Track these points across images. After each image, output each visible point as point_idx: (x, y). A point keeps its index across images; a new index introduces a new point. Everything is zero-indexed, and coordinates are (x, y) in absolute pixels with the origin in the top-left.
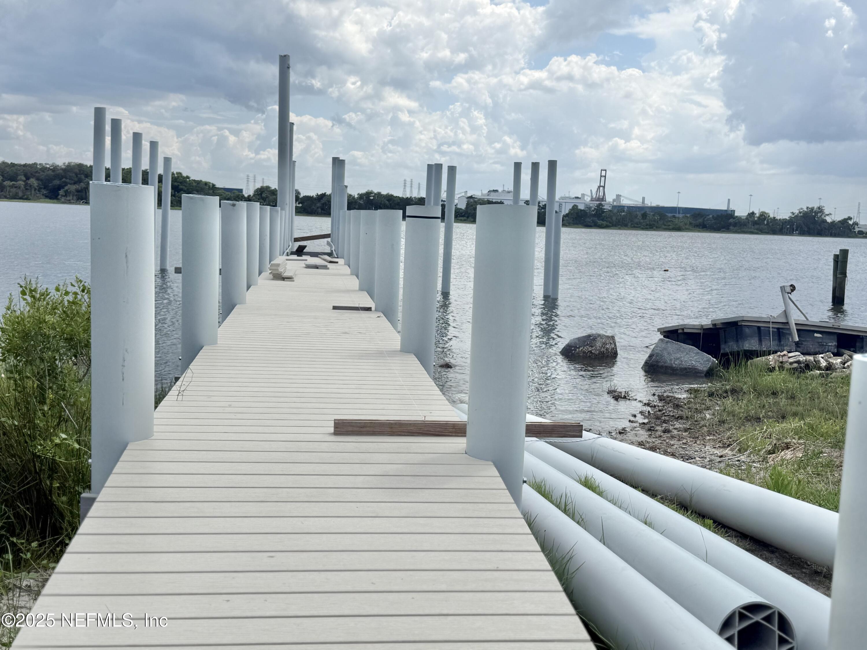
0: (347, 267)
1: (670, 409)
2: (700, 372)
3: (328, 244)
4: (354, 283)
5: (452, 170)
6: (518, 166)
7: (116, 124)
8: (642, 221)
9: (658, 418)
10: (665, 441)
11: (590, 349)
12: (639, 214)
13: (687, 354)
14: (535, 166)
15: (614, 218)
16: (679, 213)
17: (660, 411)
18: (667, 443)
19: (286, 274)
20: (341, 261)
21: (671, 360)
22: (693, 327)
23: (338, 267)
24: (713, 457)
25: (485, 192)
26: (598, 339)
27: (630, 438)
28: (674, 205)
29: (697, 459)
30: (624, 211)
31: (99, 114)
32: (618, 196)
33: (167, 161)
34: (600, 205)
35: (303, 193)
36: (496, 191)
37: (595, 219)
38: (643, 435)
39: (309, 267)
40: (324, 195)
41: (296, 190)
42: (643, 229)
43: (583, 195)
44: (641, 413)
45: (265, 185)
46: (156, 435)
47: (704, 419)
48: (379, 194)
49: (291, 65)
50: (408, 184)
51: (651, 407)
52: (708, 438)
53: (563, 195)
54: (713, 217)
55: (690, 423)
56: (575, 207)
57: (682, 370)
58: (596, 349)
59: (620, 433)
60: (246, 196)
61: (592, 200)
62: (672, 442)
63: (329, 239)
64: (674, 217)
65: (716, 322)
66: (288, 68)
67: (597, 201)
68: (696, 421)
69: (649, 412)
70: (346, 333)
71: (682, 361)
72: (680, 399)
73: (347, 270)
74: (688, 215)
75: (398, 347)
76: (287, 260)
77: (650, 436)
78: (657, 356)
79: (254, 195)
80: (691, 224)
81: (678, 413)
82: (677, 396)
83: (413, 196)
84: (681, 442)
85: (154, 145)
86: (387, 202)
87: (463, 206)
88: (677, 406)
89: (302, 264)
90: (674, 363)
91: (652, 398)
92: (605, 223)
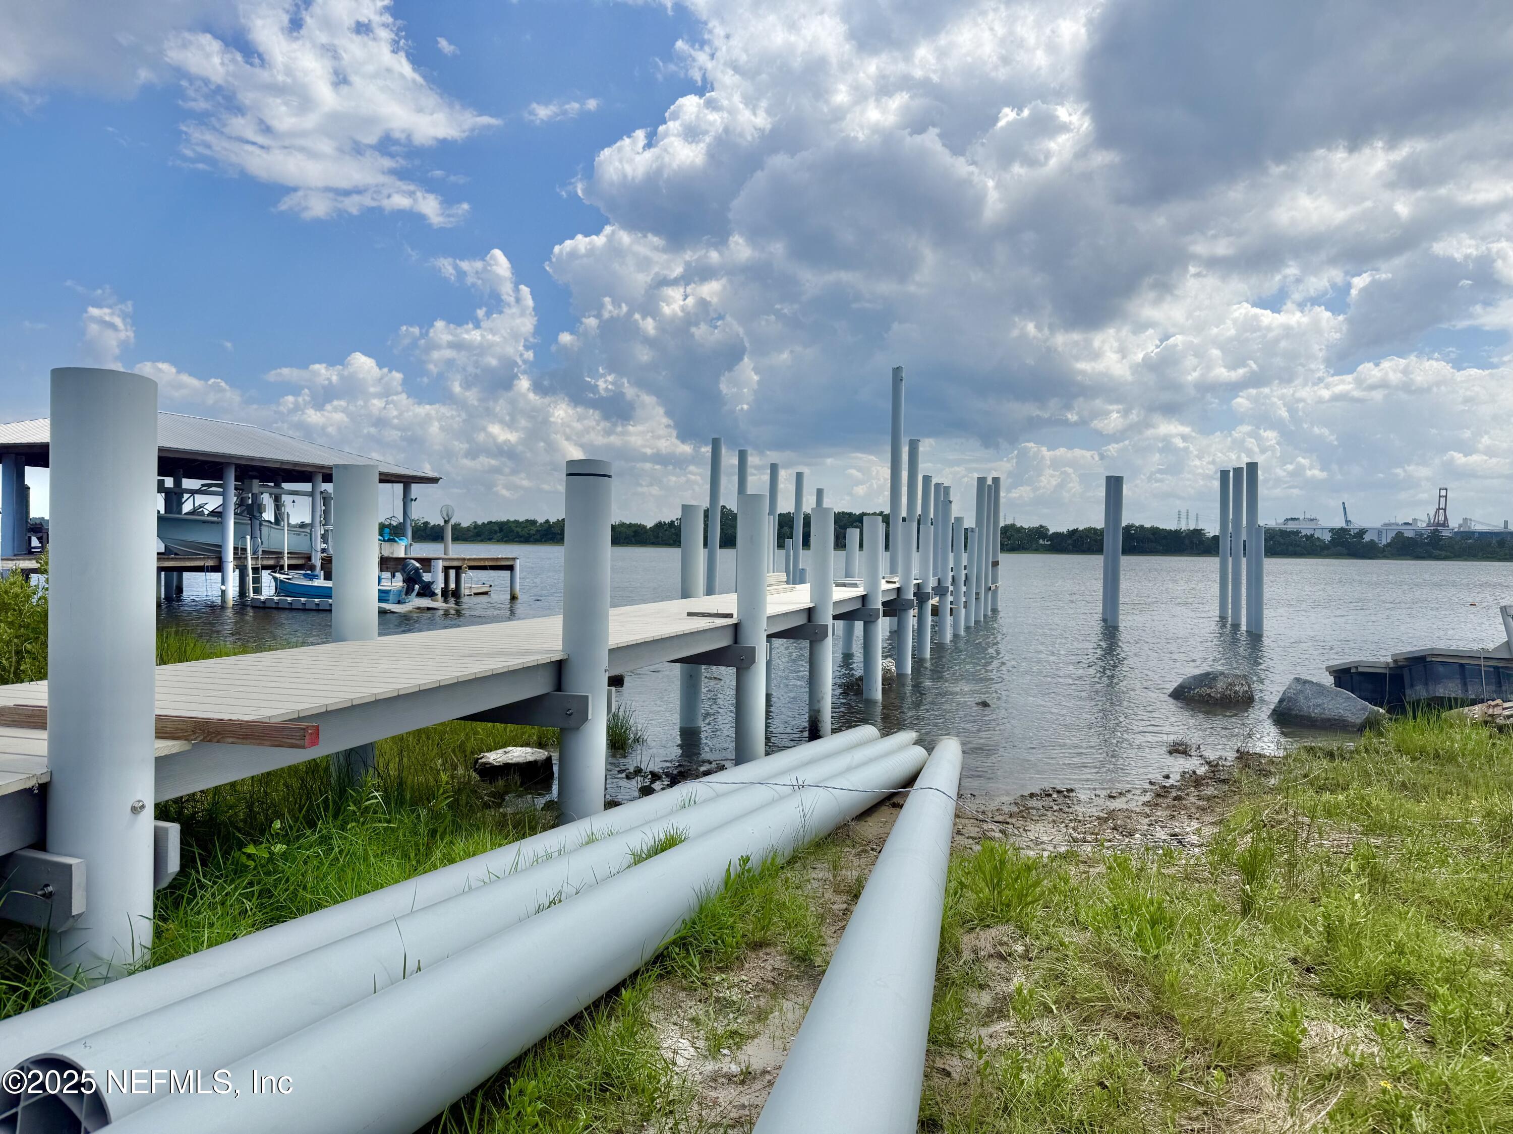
2: (1353, 725)
11: (1209, 691)
13: (1333, 699)
15: (1456, 547)
21: (1309, 707)
22: (1375, 665)
25: (1281, 521)
26: (1222, 678)
32: (1467, 521)
34: (1439, 531)
37: (1427, 548)
43: (1415, 520)
48: (1142, 527)
50: (1184, 515)
53: (1387, 522)
56: (1400, 535)
57: (1323, 720)
58: (1217, 692)
61: (1426, 526)
67: (1435, 526)
71: (1324, 709)
78: (1289, 701)
83: (1184, 527)
86: (1151, 536)
90: (1313, 711)
92: (1441, 553)
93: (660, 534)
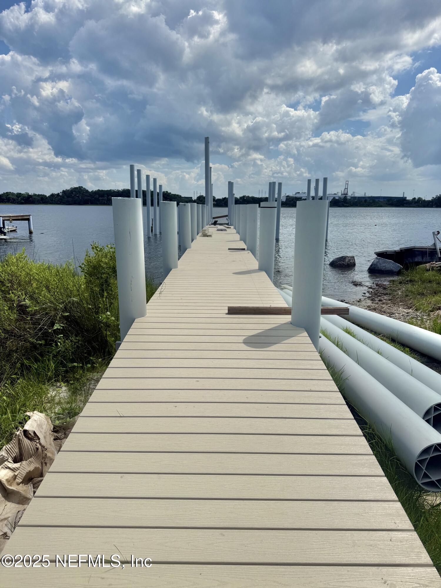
0: (235, 230)
1: (382, 290)
2: (396, 272)
3: (227, 219)
4: (238, 237)
5: (280, 184)
6: (309, 181)
7: (139, 171)
8: (364, 203)
9: (376, 294)
10: (380, 305)
11: (343, 263)
12: (363, 200)
14: (317, 181)
15: (352, 203)
16: (381, 199)
17: (377, 291)
18: (381, 306)
19: (209, 234)
20: (232, 227)
22: (391, 252)
23: (231, 230)
24: (403, 313)
25: (294, 193)
26: (347, 258)
27: (364, 304)
28: (380, 196)
29: (396, 314)
30: (356, 199)
31: (132, 167)
32: (354, 192)
33: (161, 186)
34: (346, 196)
35: (217, 198)
36: (299, 193)
37: (343, 203)
38: (369, 303)
39: (218, 230)
40: (225, 198)
41: (213, 197)
42: (365, 207)
43: (338, 192)
44: (368, 292)
45: (201, 195)
46: (147, 315)
47: (398, 294)
48: (248, 196)
49: (210, 142)
51: (372, 289)
52: (401, 304)
54: (397, 200)
55: (391, 296)
56: (334, 198)
57: (386, 271)
58: (345, 263)
59: (358, 302)
60: (194, 200)
61: (341, 195)
62: (383, 306)
63: (227, 217)
64: (379, 201)
65: (402, 249)
66: (209, 143)
67: (344, 195)
68: (394, 296)
69: (371, 291)
70: (234, 261)
71: (386, 267)
72: (386, 285)
73: (235, 231)
74: (386, 200)
75: (257, 268)
76: (209, 227)
77: (373, 303)
79: (197, 199)
80: (386, 203)
81: (385, 292)
82: (384, 284)
83: (263, 197)
84: (388, 306)
85: (155, 180)
87: (284, 200)
88: (385, 289)
89: (216, 229)
91: (372, 285)
92: (347, 205)
93: (54, 199)
